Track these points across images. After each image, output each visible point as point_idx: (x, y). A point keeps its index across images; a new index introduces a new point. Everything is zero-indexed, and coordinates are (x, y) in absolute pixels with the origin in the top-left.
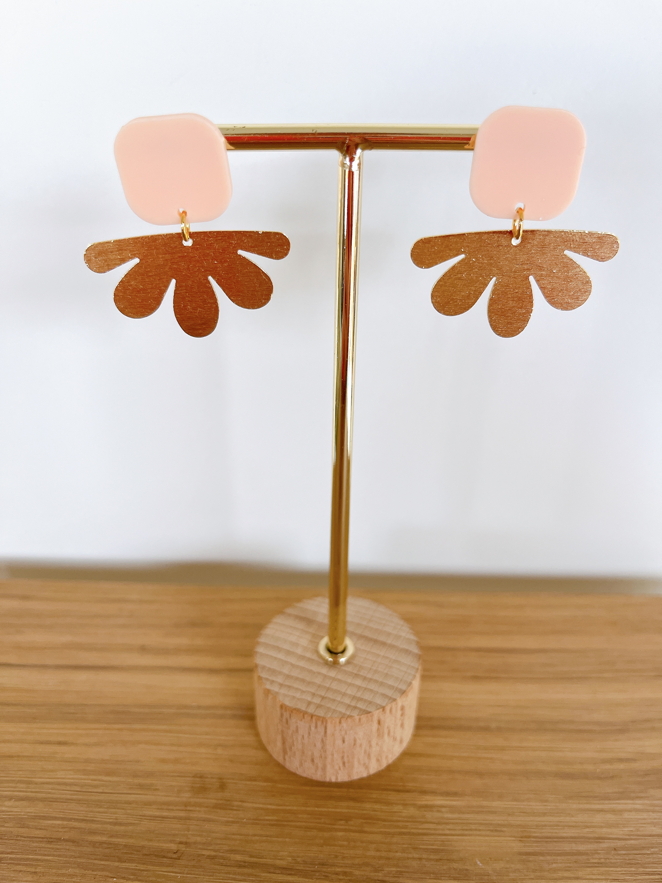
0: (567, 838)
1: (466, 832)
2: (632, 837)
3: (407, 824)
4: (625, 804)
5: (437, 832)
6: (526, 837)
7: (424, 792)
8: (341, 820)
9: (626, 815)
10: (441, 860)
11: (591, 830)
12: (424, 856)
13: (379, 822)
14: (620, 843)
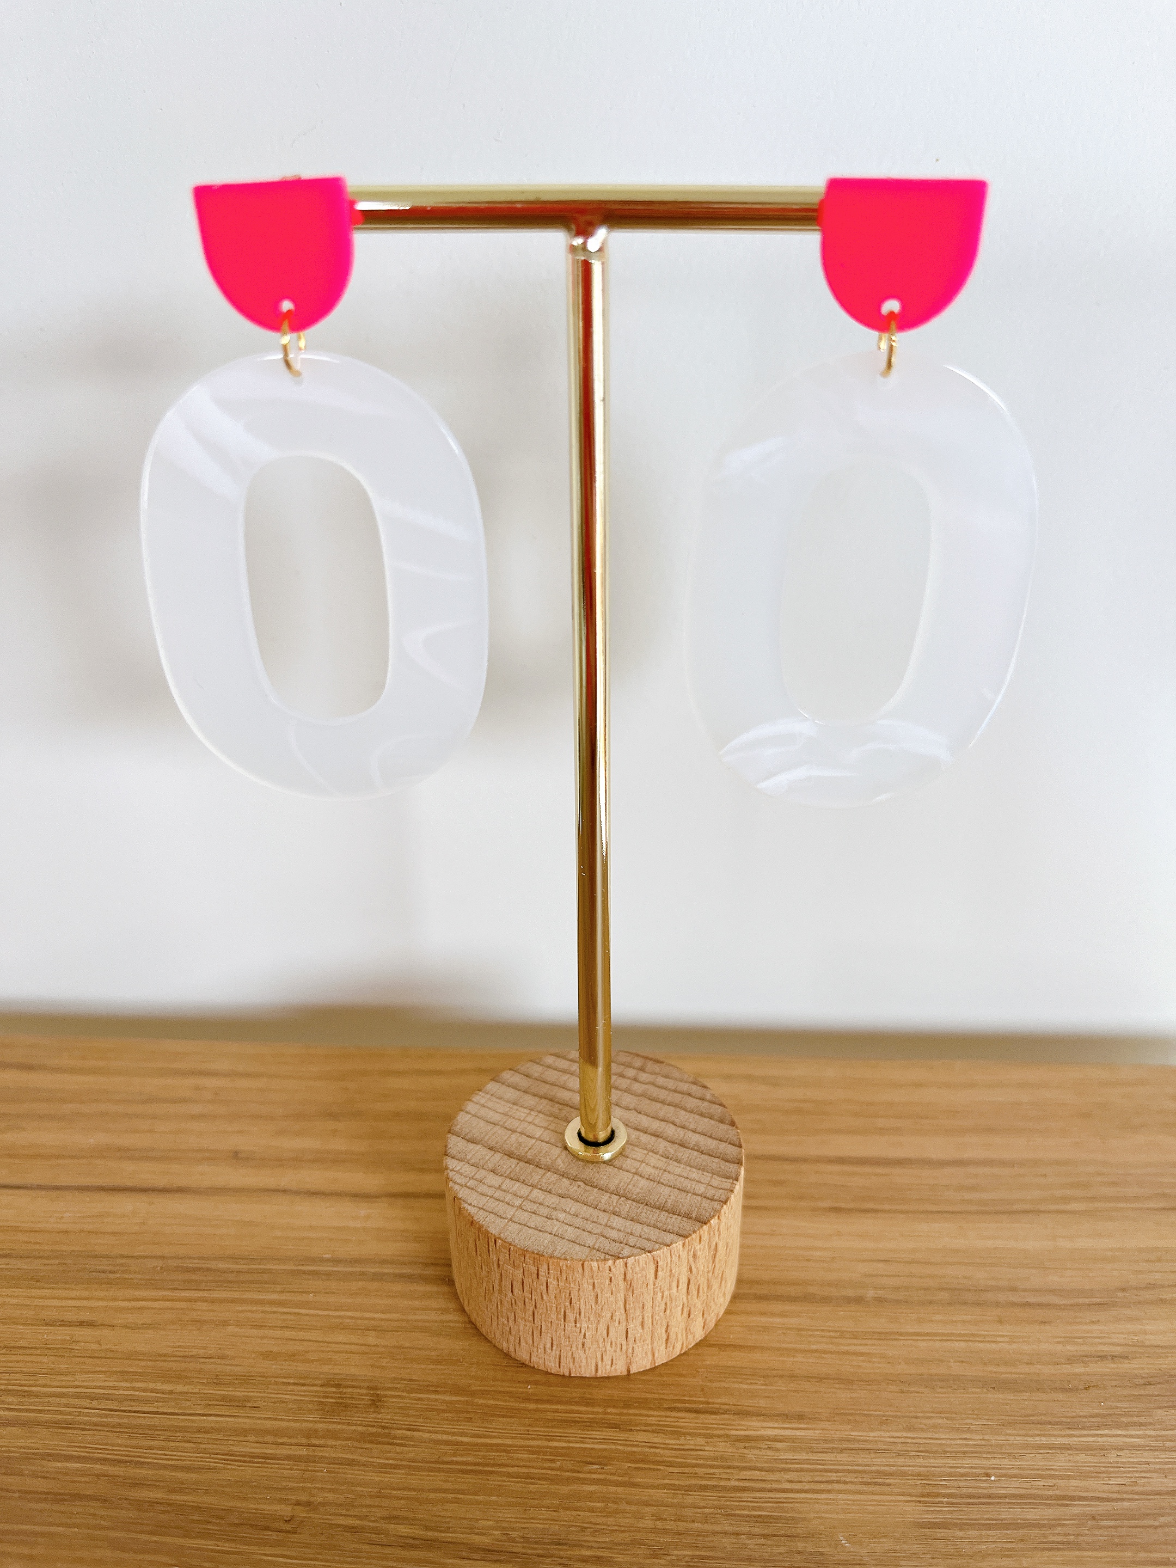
0: (1005, 1497)
1: (823, 1486)
2: (1125, 1496)
3: (712, 1471)
4: (1112, 1436)
5: (768, 1486)
6: (928, 1495)
7: (743, 1413)
8: (592, 1464)
9: (1112, 1456)
10: (775, 1536)
11: (1050, 1482)
12: (745, 1529)
13: (662, 1468)
14: (1101, 1507)
